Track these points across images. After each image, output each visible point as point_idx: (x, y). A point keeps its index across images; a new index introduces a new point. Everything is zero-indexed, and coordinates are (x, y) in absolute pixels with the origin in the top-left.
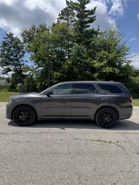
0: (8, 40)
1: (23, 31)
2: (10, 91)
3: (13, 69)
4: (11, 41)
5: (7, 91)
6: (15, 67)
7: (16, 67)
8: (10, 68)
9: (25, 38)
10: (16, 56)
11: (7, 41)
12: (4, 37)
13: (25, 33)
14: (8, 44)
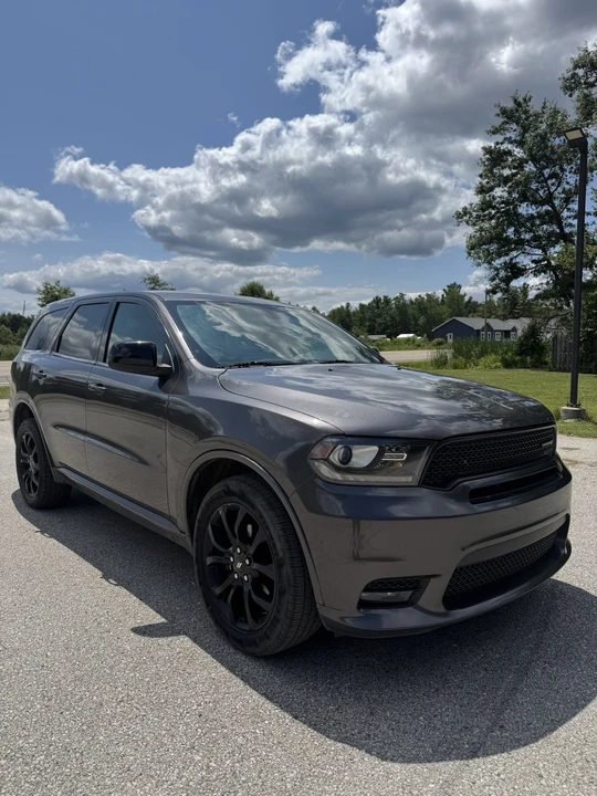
0: (508, 135)
1: (571, 66)
2: (508, 365)
3: (533, 261)
4: (523, 135)
5: (496, 367)
6: (540, 252)
7: (544, 251)
8: (518, 260)
9: (586, 96)
10: (549, 199)
11: (505, 139)
12: (489, 128)
13: (581, 72)
14: (509, 153)
